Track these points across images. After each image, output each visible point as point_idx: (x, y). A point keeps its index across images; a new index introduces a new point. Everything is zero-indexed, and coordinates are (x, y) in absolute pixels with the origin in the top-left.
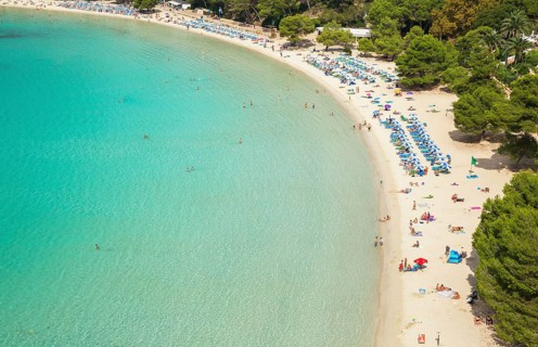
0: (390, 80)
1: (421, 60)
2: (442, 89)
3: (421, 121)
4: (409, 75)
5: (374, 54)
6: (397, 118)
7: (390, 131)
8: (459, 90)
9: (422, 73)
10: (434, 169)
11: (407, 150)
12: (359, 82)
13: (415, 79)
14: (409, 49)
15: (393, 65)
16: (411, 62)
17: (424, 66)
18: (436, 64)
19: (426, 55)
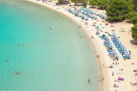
0: (103, 18)
1: (117, 9)
2: (126, 22)
3: (117, 36)
4: (112, 16)
5: (96, 7)
6: (107, 35)
7: (104, 40)
8: (134, 22)
9: (117, 15)
10: (123, 57)
11: (111, 49)
12: (89, 19)
13: (115, 17)
14: (111, 4)
15: (104, 11)
16: (112, 10)
17: (118, 11)
18: (124, 11)
19: (119, 7)
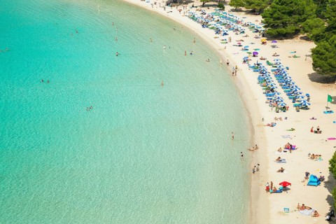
0: (257, 31)
1: (284, 13)
2: (301, 38)
3: (284, 65)
4: (273, 27)
5: (244, 9)
6: (264, 63)
7: (258, 74)
8: (317, 39)
9: (284, 25)
10: (295, 106)
11: (272, 90)
12: (231, 33)
13: (279, 30)
14: (273, 4)
15: (260, 18)
16: (275, 15)
17: (286, 18)
18: (297, 17)
19: (288, 9)
